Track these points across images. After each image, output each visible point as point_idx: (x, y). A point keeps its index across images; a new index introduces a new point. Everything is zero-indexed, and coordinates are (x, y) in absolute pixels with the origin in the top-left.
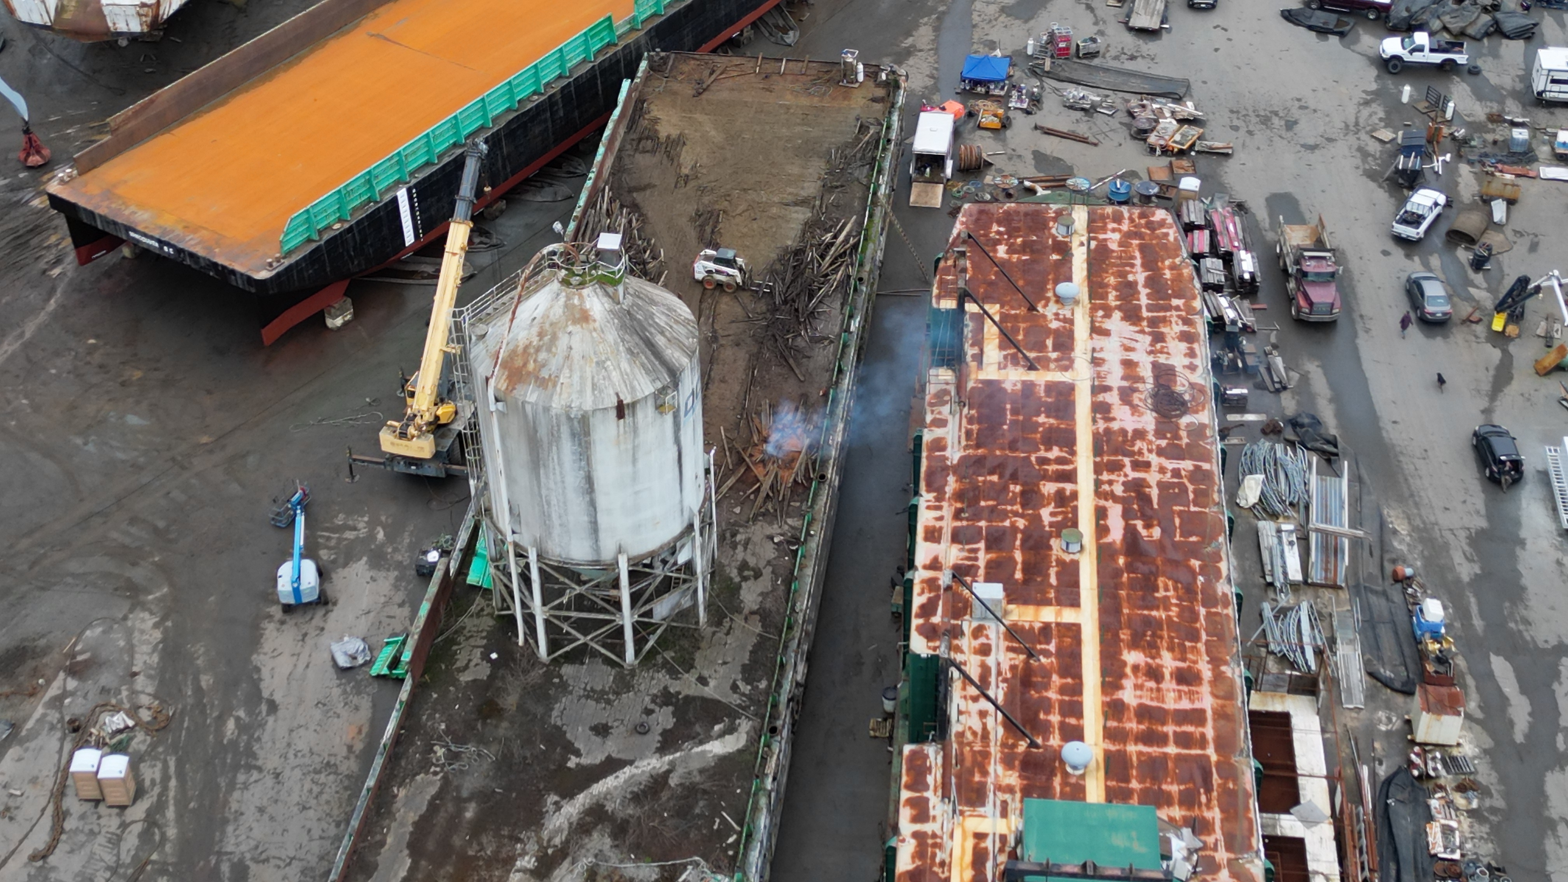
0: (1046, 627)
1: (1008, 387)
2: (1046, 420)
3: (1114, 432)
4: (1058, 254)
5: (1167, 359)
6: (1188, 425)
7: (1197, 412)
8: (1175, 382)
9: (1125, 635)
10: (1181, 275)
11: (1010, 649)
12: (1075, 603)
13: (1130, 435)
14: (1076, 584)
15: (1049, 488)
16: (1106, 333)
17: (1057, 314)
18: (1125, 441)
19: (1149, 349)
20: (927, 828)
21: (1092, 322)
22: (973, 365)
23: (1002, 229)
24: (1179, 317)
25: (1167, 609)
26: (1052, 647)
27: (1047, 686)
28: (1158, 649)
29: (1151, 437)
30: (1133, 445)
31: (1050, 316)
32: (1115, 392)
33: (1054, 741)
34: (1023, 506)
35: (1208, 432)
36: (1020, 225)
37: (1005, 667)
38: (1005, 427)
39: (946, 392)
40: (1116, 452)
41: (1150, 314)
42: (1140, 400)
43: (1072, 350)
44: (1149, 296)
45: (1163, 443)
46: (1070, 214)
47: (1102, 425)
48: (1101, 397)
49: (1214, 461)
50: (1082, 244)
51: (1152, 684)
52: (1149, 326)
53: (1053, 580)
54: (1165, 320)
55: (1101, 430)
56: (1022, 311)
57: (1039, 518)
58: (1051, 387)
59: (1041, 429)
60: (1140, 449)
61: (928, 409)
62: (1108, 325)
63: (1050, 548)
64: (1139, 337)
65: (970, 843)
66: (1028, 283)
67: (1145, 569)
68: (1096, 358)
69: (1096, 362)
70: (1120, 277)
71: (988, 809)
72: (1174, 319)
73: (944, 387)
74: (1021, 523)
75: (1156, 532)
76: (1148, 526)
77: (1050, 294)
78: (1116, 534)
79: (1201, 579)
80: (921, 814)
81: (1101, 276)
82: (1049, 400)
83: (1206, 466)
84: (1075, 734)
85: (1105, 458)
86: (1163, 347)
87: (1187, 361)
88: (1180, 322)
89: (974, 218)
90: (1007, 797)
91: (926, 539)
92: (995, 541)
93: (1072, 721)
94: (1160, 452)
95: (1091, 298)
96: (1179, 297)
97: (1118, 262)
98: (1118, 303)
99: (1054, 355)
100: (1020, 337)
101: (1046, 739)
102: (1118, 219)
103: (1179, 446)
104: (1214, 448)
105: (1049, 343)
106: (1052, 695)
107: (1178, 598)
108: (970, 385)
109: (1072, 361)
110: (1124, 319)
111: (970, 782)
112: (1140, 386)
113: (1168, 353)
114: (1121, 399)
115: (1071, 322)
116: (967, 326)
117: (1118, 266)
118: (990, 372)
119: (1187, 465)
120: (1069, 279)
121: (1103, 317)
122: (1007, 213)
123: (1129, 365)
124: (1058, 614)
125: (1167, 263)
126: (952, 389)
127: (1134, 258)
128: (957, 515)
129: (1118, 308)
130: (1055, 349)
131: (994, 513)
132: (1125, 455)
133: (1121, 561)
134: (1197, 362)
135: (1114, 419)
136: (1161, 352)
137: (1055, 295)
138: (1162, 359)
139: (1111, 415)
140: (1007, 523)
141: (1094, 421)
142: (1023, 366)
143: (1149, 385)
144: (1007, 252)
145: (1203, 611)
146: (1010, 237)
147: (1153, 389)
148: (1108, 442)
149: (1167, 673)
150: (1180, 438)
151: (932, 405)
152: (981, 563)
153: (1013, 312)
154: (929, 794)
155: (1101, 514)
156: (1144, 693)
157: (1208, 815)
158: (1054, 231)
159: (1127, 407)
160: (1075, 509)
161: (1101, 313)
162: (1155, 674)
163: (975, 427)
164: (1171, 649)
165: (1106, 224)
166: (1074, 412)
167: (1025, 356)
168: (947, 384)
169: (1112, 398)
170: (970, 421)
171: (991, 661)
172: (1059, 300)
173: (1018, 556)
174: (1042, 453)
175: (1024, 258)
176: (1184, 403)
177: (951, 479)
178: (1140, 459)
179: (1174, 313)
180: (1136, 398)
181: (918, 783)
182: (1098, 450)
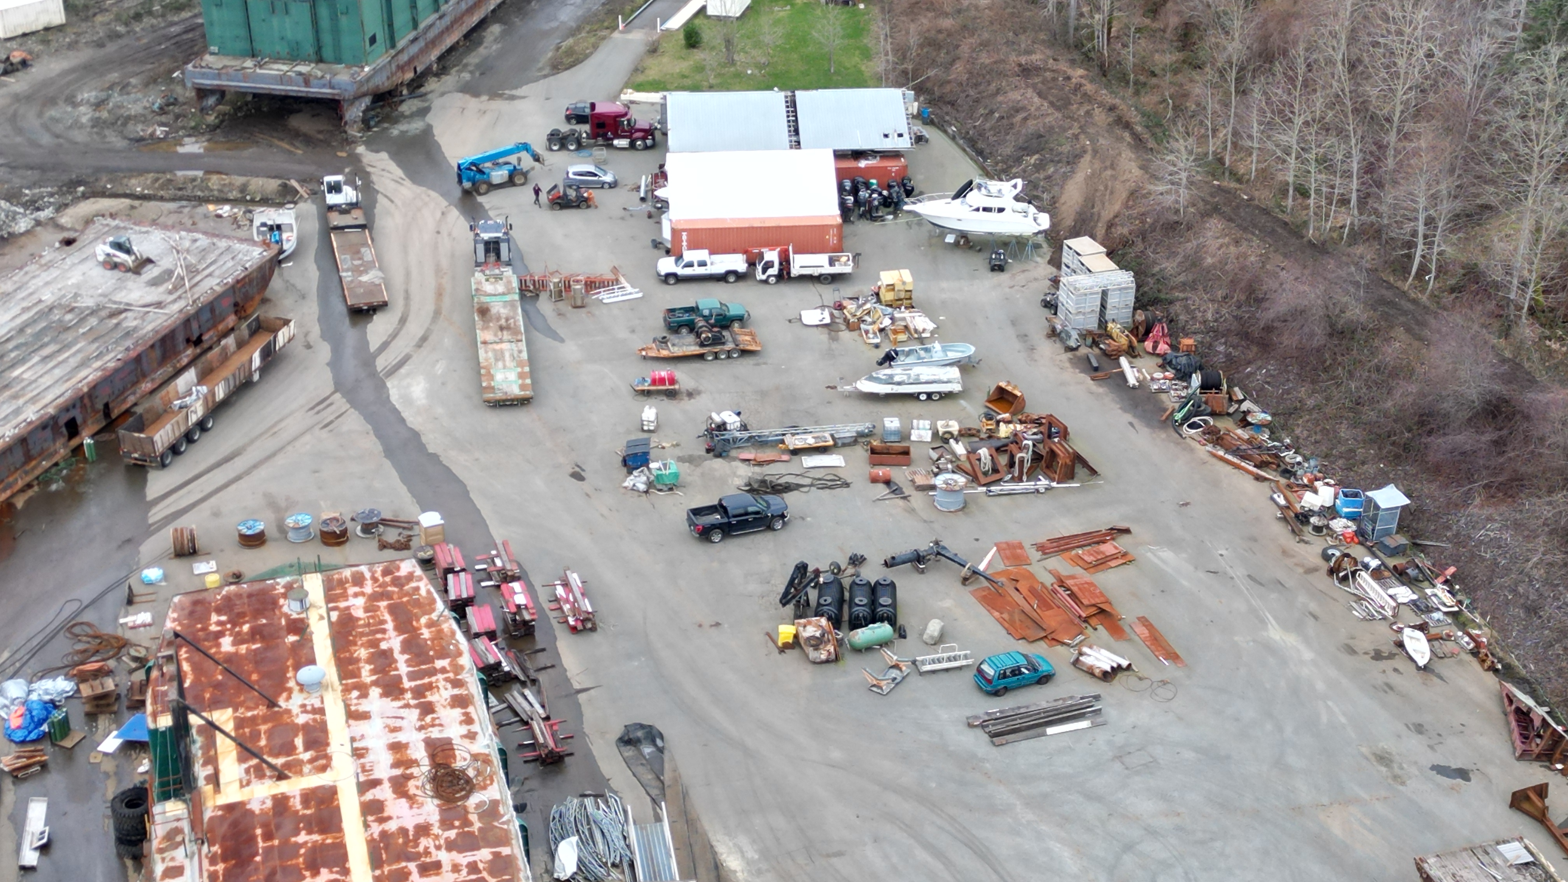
1: (255, 807)
2: (307, 838)
3: (393, 833)
4: (295, 634)
5: (441, 731)
6: (478, 806)
7: (484, 788)
8: (454, 757)
10: (440, 631)
13: (411, 833)
16: (364, 716)
17: (303, 706)
18: (407, 842)
19: (419, 724)
21: (347, 706)
22: (208, 789)
23: (224, 618)
24: (447, 680)
29: (436, 830)
30: (417, 845)
31: (296, 710)
32: (386, 785)
35: (501, 809)
36: (246, 608)
38: (258, 859)
39: (178, 831)
40: (398, 859)
41: (413, 684)
42: (417, 787)
43: (328, 744)
44: (408, 663)
45: (452, 834)
46: (302, 587)
47: (376, 829)
48: (369, 796)
49: (514, 842)
50: (322, 618)
52: (414, 698)
54: (430, 687)
55: (376, 836)
56: (261, 710)
58: (308, 797)
59: (302, 851)
60: (426, 848)
61: (157, 857)
62: (364, 706)
64: (404, 712)
66: (264, 675)
68: (357, 749)
69: (358, 753)
70: (372, 647)
72: (441, 684)
73: (175, 824)
77: (291, 684)
81: (349, 651)
82: (308, 812)
83: (505, 851)
85: (386, 869)
86: (434, 719)
87: (464, 730)
88: (449, 686)
89: (186, 612)
94: (451, 846)
95: (341, 678)
96: (442, 655)
97: (367, 630)
98: (374, 678)
99: (307, 756)
100: (263, 742)
102: (358, 580)
103: (471, 834)
104: (511, 827)
105: (299, 742)
108: (208, 814)
109: (328, 758)
110: (385, 694)
112: (415, 771)
113: (441, 725)
114: (394, 792)
115: (321, 711)
116: (194, 742)
117: (367, 635)
118: (230, 794)
119: (484, 855)
120: (313, 662)
121: (358, 698)
122: (228, 598)
123: (397, 747)
125: (423, 620)
126: (185, 825)
127: (384, 622)
129: (375, 683)
130: (307, 748)
132: (409, 860)
134: (475, 728)
135: (389, 818)
136: (433, 726)
137: (298, 684)
138: (435, 733)
139: (385, 814)
141: (366, 826)
142: (271, 777)
143: (425, 767)
144: (235, 643)
146: (234, 625)
147: (430, 771)
148: (386, 848)
150: (470, 824)
151: (161, 851)
153: (249, 714)
158: (285, 609)
159: (403, 800)
161: (355, 694)
163: (220, 867)
165: (345, 589)
166: (341, 821)
167: (270, 766)
168: (178, 820)
169: (384, 793)
170: (213, 860)
172: (302, 687)
175: (254, 647)
176: (468, 781)
178: (428, 860)
179: (440, 676)
180: (412, 787)
182: (376, 862)
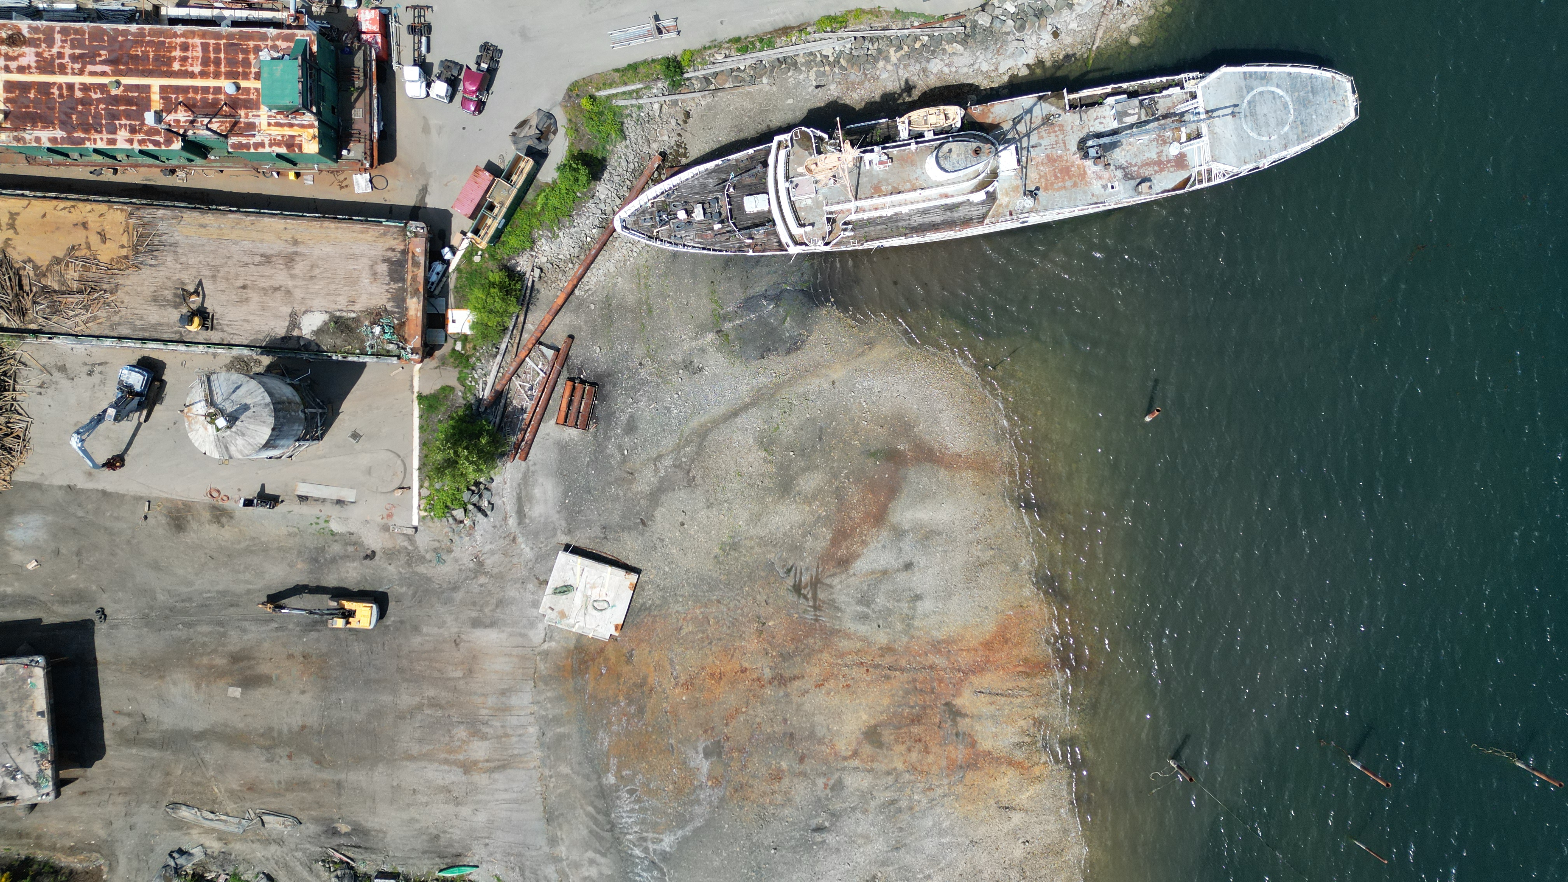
0: (161, 98)
2: (32, 94)
3: (37, 65)
6: (30, 33)
9: (164, 69)
11: (176, 112)
12: (149, 87)
13: (39, 59)
14: (137, 86)
15: (78, 94)
20: (267, 142)
25: (149, 52)
26: (174, 96)
27: (194, 99)
28: (171, 57)
29: (40, 50)
30: (46, 58)
32: (9, 63)
33: (222, 97)
34: (91, 105)
35: (34, 25)
38: (38, 111)
40: (53, 65)
42: (14, 52)
45: (44, 45)
47: (34, 70)
48: (14, 70)
49: (54, 25)
51: (190, 60)
53: (136, 94)
55: (39, 71)
57: (97, 99)
58: (8, 91)
59: (38, 96)
60: (49, 55)
63: (117, 95)
65: (272, 128)
67: (125, 59)
71: (257, 121)
74: (102, 106)
75: (102, 52)
76: (100, 55)
78: (107, 68)
79: (130, 37)
80: (262, 145)
82: (17, 92)
83: (58, 29)
84: (218, 90)
85: (58, 70)
90: (250, 114)
91: (115, 144)
92: (114, 116)
93: (211, 90)
94: (50, 47)
101: (221, 100)
103: (45, 39)
104: (45, 24)
106: (199, 97)
107: (142, 47)
111: (244, 128)
112: (3, 51)
114: (14, 60)
119: (58, 36)
124: (155, 93)
128: (101, 132)
131: (97, 116)
133: (122, 67)
135: (28, 65)
139: (26, 66)
140: (103, 112)
143: (3, 48)
145: (148, 38)
147: (6, 46)
148: (45, 68)
149: (183, 54)
150: (40, 38)
152: (128, 122)
154: (251, 142)
155: (93, 74)
156: (194, 63)
157: (252, 46)
159: (20, 58)
160: (90, 84)
162: (184, 59)
163: (40, 125)
164: (171, 52)
166: (24, 81)
169: (13, 64)
173: (121, 108)
174: (56, 96)
176: (15, 33)
177: (76, 135)
178: (55, 56)
180: (14, 54)
181: (247, 146)
182: (53, 73)
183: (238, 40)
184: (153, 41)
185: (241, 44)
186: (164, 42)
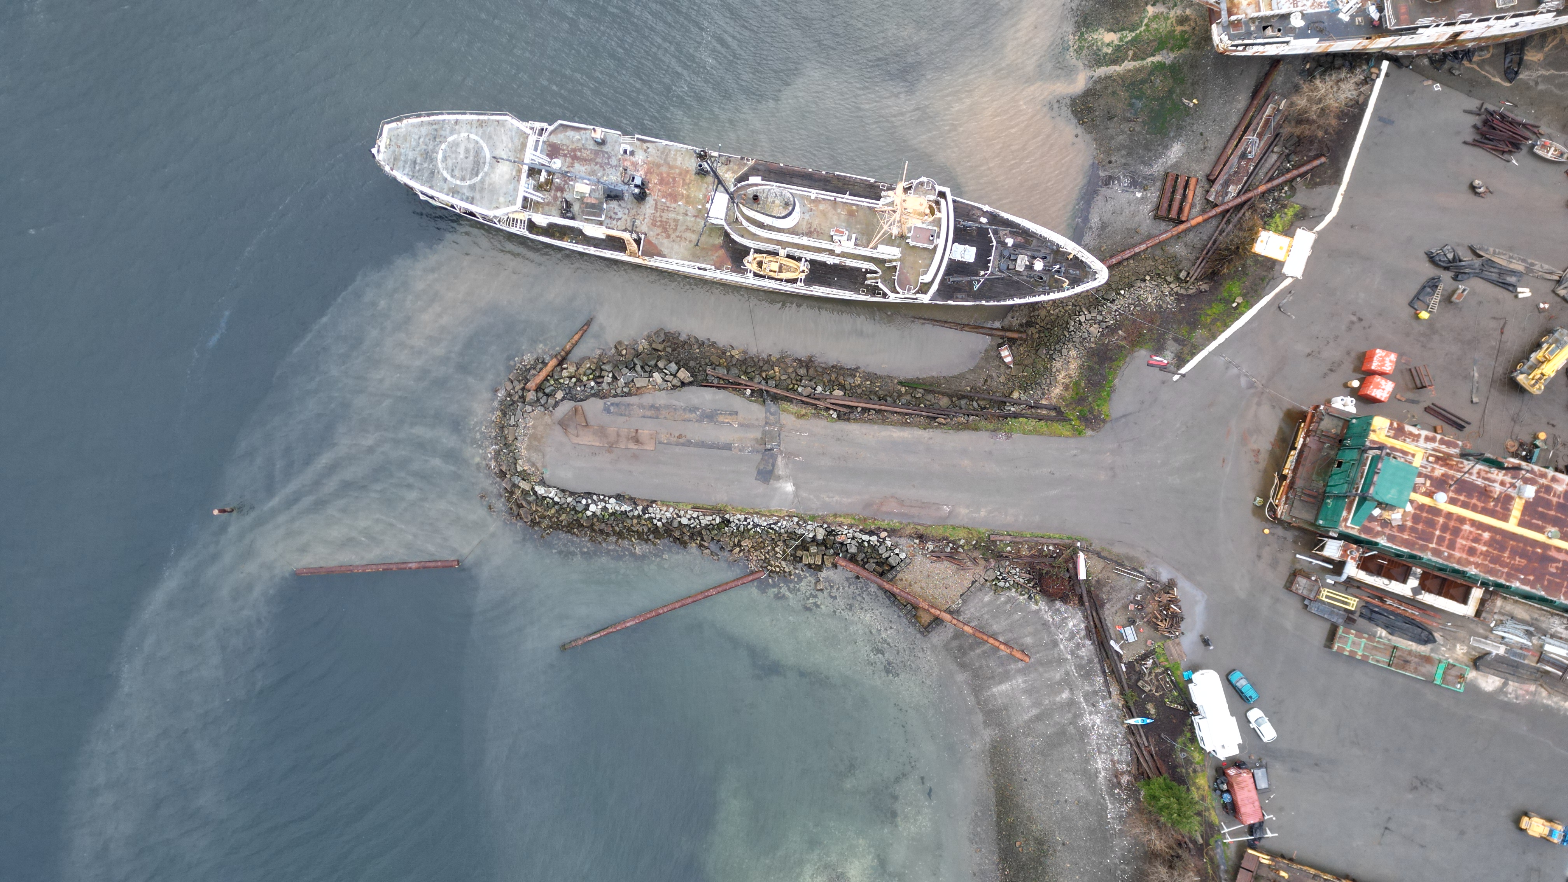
0: (1510, 510)
9: (1498, 537)
11: (1501, 493)
12: (1519, 525)
14: (1530, 528)
20: (1422, 440)
25: (1508, 558)
26: (1498, 509)
27: (1479, 500)
28: (1489, 546)
33: (1451, 494)
37: (1492, 489)
51: (1471, 537)
53: (1534, 521)
63: (1553, 526)
65: (1412, 452)
67: (1533, 557)
71: (1425, 462)
75: (1553, 570)
76: (1557, 568)
78: (1555, 553)
79: (1522, 577)
80: (1429, 439)
84: (1453, 501)
90: (1429, 470)
93: (1460, 503)
101: (1453, 491)
106: (1474, 501)
107: (1513, 565)
124: (1516, 517)
133: (1539, 550)
145: (1506, 570)
149: (1476, 545)
152: (1551, 498)
154: (1438, 444)
156: (1467, 533)
157: (1406, 533)
162: (1476, 540)
164: (1487, 551)
171: (1497, 485)
173: (1552, 513)
181: (1443, 442)
183: (1417, 543)
184: (1501, 566)
185: (1416, 537)
186: (1490, 562)
